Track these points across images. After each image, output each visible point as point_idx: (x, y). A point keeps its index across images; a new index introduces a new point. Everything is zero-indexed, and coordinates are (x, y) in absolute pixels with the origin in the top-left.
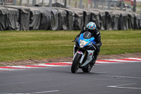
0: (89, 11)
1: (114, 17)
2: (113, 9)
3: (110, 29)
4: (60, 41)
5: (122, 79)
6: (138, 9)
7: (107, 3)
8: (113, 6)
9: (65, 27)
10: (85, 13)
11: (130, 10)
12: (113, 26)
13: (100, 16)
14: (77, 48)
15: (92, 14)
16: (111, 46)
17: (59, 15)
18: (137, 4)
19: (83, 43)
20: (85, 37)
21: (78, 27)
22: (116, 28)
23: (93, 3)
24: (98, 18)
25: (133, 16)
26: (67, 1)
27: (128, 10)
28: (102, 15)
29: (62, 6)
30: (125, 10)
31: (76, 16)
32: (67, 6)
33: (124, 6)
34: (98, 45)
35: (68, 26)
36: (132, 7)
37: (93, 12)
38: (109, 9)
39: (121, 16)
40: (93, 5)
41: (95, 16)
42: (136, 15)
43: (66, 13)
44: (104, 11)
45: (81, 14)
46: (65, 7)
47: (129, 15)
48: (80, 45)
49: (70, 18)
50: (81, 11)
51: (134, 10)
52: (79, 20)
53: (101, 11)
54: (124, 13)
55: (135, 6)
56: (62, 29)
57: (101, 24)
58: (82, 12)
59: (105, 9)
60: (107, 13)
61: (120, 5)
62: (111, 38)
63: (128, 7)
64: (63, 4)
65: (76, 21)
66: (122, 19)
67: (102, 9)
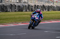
1: (46, 6)
3: (45, 11)
6: (55, 4)
9: (28, 10)
10: (35, 5)
12: (46, 10)
13: (41, 6)
15: (38, 5)
17: (26, 6)
21: (33, 10)
31: (32, 6)
35: (29, 10)
39: (49, 6)
40: (38, 2)
41: (39, 6)
47: (52, 6)
49: (30, 7)
52: (33, 8)
53: (41, 4)
55: (54, 2)
56: (27, 11)
57: (41, 9)
60: (43, 5)
61: (48, 2)
62: (45, 14)
63: (51, 3)
64: (27, 2)
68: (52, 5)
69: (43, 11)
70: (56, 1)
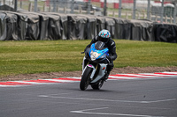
0: (47, 15)
1: (78, 22)
2: (77, 13)
3: (74, 39)
4: (9, 55)
5: (89, 102)
6: (109, 13)
7: (69, 5)
8: (77, 8)
9: (15, 37)
10: (41, 18)
11: (99, 13)
12: (77, 34)
13: (60, 21)
14: (88, 61)
15: (50, 19)
16: (75, 60)
17: (8, 20)
18: (108, 6)
19: (95, 55)
20: (97, 48)
21: (32, 36)
22: (81, 37)
23: (51, 5)
24: (58, 24)
25: (103, 22)
26: (18, 3)
27: (97, 13)
28: (63, 21)
29: (12, 10)
30: (92, 14)
31: (29, 21)
32: (18, 9)
33: (92, 9)
34: (113, 57)
35: (19, 35)
36: (102, 10)
37: (51, 17)
38: (72, 12)
39: (88, 21)
40: (52, 8)
41: (55, 22)
42: (107, 20)
43: (16, 18)
44: (66, 15)
45: (36, 19)
46: (15, 10)
47: (98, 21)
48: (92, 57)
49: (22, 24)
50: (36, 15)
51: (105, 14)
52: (33, 27)
53: (62, 15)
54: (92, 18)
55: (105, 9)
56: (11, 39)
57: (61, 31)
58: (37, 17)
59: (67, 12)
60: (69, 18)
61: (86, 7)
62: (75, 50)
63: (97, 10)
64: (13, 7)
65: (29, 28)
66: (89, 25)
67: (63, 12)
68: (99, 18)
69: (68, 38)
70: (115, 4)
